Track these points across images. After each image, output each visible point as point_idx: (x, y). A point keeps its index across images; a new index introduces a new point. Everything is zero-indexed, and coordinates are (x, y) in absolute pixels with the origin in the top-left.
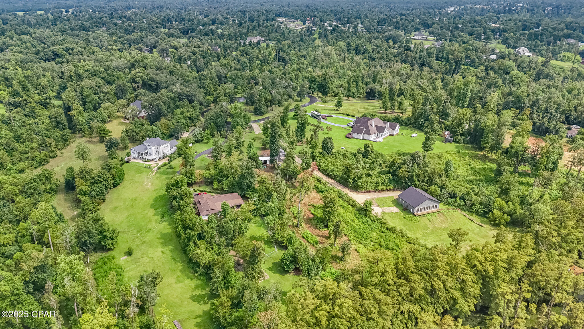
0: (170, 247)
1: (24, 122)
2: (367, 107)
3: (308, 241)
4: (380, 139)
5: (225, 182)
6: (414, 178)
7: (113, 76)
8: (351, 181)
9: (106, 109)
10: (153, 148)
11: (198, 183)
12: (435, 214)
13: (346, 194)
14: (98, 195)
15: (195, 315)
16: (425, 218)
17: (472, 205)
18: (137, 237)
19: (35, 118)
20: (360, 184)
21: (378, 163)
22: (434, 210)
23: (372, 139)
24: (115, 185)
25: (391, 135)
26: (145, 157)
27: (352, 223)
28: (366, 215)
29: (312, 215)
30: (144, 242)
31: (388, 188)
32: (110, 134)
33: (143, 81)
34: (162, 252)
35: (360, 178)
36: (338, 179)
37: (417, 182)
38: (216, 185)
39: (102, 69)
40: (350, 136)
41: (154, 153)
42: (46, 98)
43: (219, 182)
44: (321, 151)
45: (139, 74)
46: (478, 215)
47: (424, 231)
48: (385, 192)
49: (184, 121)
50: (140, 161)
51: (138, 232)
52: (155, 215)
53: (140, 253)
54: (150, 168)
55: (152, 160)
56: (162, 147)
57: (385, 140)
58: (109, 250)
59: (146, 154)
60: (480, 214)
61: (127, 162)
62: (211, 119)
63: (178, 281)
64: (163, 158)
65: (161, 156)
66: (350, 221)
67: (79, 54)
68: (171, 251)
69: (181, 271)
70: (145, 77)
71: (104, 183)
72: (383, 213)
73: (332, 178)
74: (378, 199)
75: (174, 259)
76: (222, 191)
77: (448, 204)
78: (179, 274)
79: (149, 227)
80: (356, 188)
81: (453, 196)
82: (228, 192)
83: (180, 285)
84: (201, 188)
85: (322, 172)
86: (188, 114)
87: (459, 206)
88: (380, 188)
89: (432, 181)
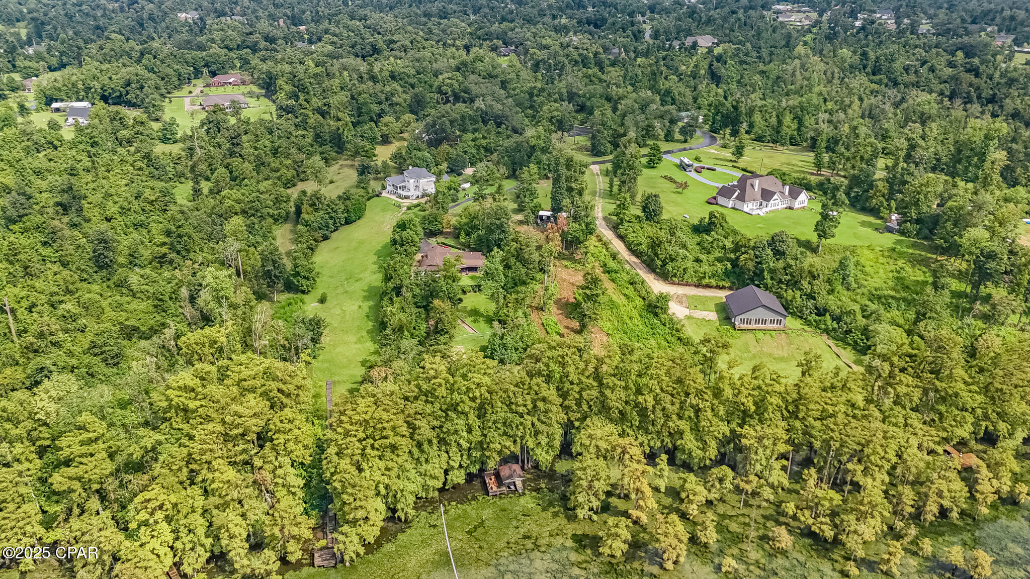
0: (371, 303)
1: (290, 133)
2: (794, 162)
3: (546, 330)
4: (762, 212)
5: (474, 236)
6: (766, 273)
7: (426, 82)
8: (659, 263)
9: (386, 125)
10: (412, 181)
11: (446, 233)
12: (773, 333)
13: (643, 282)
14: (320, 229)
15: (354, 380)
16: (751, 335)
17: (849, 332)
18: (342, 285)
19: (305, 129)
20: (671, 269)
21: (721, 244)
22: (775, 326)
23: (746, 209)
24: (348, 222)
25: (790, 208)
26: (400, 191)
27: (628, 322)
28: (656, 315)
29: (574, 300)
30: (346, 292)
31: (721, 284)
32: (374, 158)
33: (453, 91)
34: (360, 307)
35: (672, 260)
36: (645, 258)
37: (769, 281)
38: (463, 238)
39: (413, 72)
40: (713, 201)
41: (412, 187)
42: (325, 105)
43: (468, 234)
44: (639, 212)
45: (449, 81)
46: (855, 349)
47: (739, 353)
48: (712, 290)
49: (474, 151)
50: (394, 197)
51: (347, 279)
52: (374, 263)
53: (335, 303)
54: (399, 206)
55: (407, 197)
56: (423, 181)
57: (772, 215)
58: (303, 292)
59: (403, 188)
60: (859, 348)
61: (378, 196)
62: (507, 151)
63: (359, 341)
64: (423, 197)
65: (420, 194)
66: (625, 317)
67: (402, 49)
68: (370, 308)
69: (368, 332)
70: (456, 85)
71: (333, 215)
72: (688, 317)
73: (637, 257)
74: (693, 297)
75: (368, 317)
76: (467, 247)
77: (809, 323)
78: (365, 334)
79: (361, 276)
80: (664, 276)
81: (821, 312)
82: (474, 250)
83: (359, 346)
84: (446, 241)
85: (626, 245)
86: (484, 142)
87: (827, 331)
88: (706, 281)
89: (796, 282)
